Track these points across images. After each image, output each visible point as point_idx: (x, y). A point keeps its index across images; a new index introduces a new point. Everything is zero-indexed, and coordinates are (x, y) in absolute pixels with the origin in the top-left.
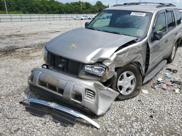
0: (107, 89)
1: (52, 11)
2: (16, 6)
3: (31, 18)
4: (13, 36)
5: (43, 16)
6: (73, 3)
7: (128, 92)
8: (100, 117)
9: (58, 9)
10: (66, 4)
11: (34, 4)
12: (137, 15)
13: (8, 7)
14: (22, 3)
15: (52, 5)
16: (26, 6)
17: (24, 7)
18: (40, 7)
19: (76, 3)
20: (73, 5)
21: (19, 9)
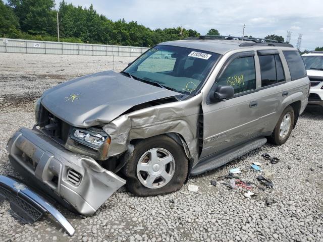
0: (104, 172)
1: (131, 41)
2: (75, 30)
3: (93, 50)
4: (48, 77)
5: (115, 48)
6: (167, 30)
7: (159, 184)
8: (87, 217)
9: (142, 38)
10: (156, 31)
11: (103, 28)
12: (198, 57)
13: (62, 31)
14: (84, 26)
15: (132, 31)
16: (90, 31)
17: (86, 32)
18: (113, 33)
19: (173, 30)
20: (167, 33)
21: (80, 34)
